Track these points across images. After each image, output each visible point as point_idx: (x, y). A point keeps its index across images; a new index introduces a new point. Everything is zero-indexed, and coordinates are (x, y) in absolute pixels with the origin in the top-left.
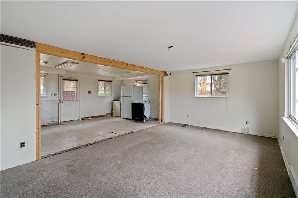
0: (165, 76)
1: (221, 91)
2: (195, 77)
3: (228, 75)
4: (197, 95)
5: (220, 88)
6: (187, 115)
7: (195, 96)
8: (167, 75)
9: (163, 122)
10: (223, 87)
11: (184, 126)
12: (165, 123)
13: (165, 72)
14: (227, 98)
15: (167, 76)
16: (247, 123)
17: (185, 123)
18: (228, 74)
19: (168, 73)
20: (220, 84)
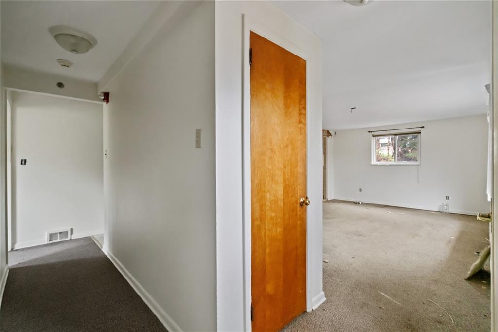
0: (328, 136)
1: (406, 157)
2: (372, 138)
3: (419, 135)
4: (374, 161)
5: (405, 152)
6: (361, 189)
7: (372, 164)
8: (331, 135)
9: (326, 198)
10: (409, 150)
11: (357, 203)
12: (329, 199)
13: (328, 131)
14: (418, 165)
15: (330, 137)
16: (448, 198)
17: (358, 200)
18: (420, 133)
19: (331, 132)
20: (405, 146)
